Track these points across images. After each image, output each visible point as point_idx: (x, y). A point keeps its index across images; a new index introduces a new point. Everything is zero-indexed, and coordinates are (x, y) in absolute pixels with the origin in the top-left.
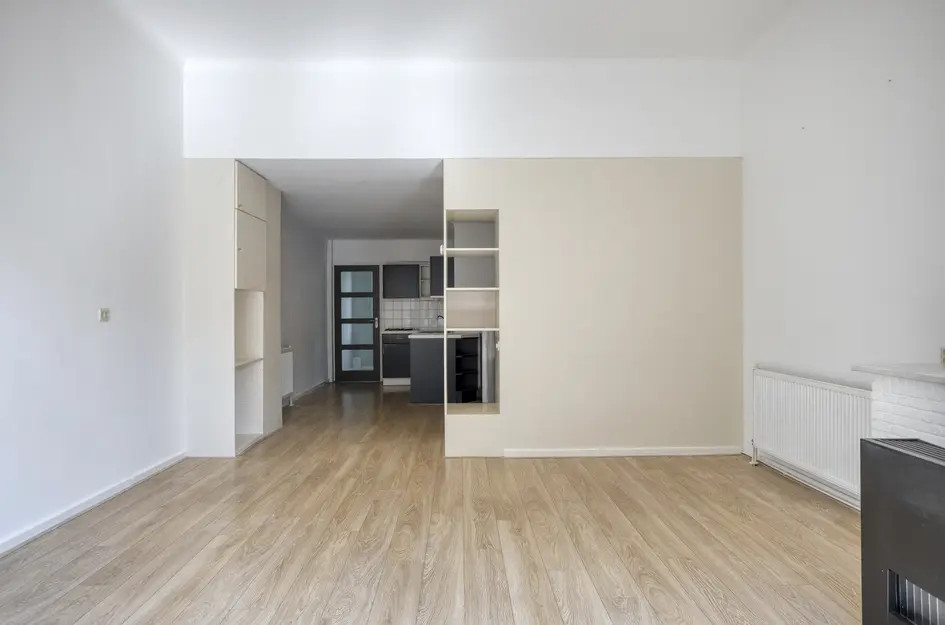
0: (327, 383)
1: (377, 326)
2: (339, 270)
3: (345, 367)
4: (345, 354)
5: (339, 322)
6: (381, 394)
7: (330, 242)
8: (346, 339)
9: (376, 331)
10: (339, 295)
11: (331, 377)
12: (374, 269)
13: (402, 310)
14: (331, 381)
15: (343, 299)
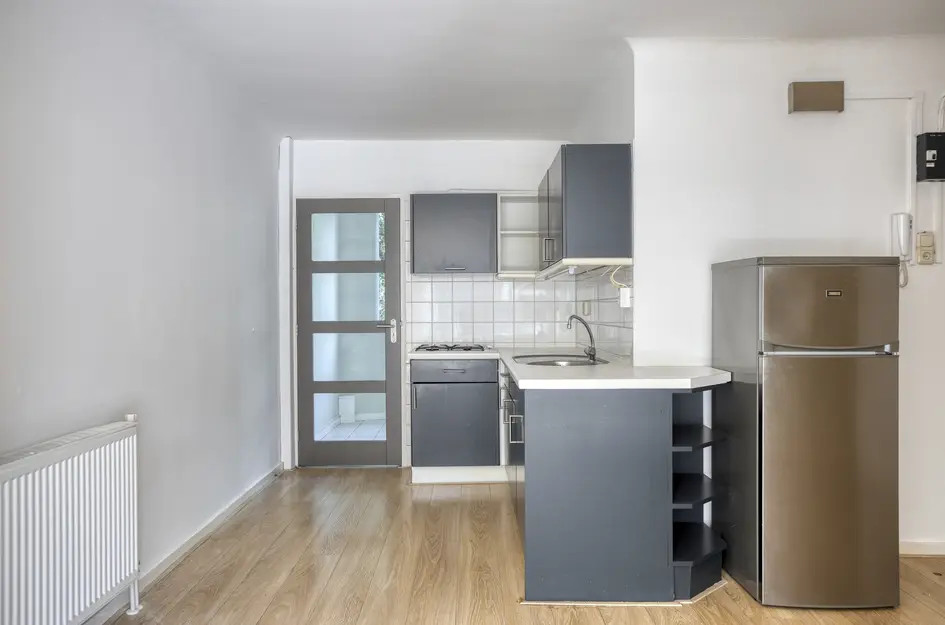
0: (279, 475)
1: (393, 339)
2: (306, 210)
3: (323, 432)
4: (322, 402)
5: (307, 328)
6: (407, 506)
7: (285, 142)
8: (325, 368)
9: (393, 352)
10: (306, 267)
11: (287, 458)
12: (389, 207)
13: (452, 302)
14: (288, 466)
15: (317, 278)
